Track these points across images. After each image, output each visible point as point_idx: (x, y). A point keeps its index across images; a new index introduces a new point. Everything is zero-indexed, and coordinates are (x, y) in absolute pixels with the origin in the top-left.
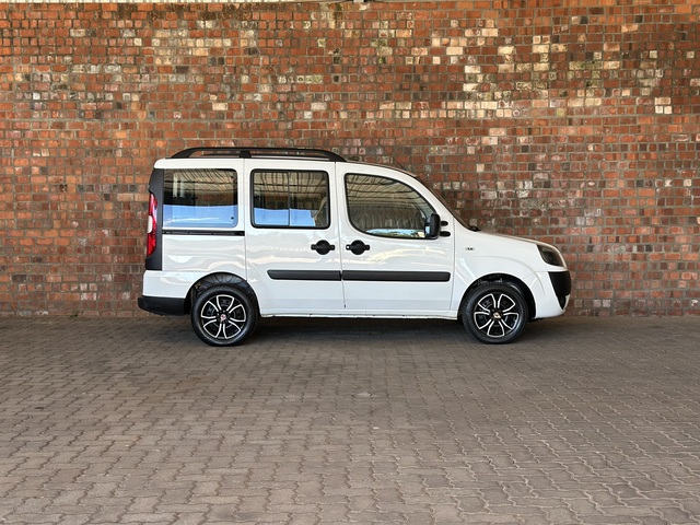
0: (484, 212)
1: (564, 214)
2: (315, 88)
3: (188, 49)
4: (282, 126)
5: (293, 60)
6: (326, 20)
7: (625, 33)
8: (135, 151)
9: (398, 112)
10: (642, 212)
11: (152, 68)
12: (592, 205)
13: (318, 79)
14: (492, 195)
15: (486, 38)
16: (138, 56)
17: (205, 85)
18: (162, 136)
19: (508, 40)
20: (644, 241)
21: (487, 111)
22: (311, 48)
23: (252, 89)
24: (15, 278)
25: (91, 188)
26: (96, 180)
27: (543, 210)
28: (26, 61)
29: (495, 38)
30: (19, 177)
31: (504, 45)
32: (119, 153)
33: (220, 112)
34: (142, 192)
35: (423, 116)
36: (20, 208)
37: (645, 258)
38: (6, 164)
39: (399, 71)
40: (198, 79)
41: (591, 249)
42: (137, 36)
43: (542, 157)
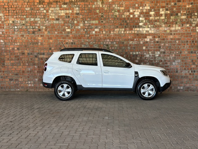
0: (145, 61)
1: (169, 61)
2: (96, 24)
3: (59, 13)
4: (86, 36)
5: (89, 16)
6: (99, 5)
7: (187, 8)
8: (44, 43)
9: (120, 31)
10: (192, 61)
11: (49, 19)
12: (177, 58)
13: (97, 22)
14: (148, 56)
15: (146, 9)
16: (45, 16)
17: (64, 24)
18: (52, 39)
19: (153, 10)
20: (193, 69)
21: (146, 31)
22: (95, 13)
23: (77, 25)
24: (10, 80)
25: (31, 54)
26: (33, 51)
27: (163, 60)
28: (13, 17)
29: (149, 9)
30: (11, 51)
31: (151, 11)
32: (39, 44)
33: (68, 32)
34: (46, 55)
35: (127, 32)
36: (11, 60)
37: (193, 74)
38: (7, 47)
39: (121, 19)
40: (62, 22)
41: (177, 72)
42: (44, 10)
43: (163, 44)
